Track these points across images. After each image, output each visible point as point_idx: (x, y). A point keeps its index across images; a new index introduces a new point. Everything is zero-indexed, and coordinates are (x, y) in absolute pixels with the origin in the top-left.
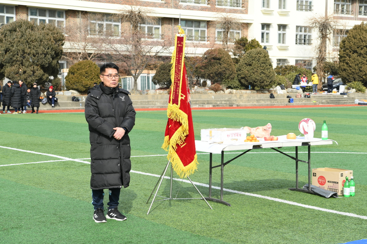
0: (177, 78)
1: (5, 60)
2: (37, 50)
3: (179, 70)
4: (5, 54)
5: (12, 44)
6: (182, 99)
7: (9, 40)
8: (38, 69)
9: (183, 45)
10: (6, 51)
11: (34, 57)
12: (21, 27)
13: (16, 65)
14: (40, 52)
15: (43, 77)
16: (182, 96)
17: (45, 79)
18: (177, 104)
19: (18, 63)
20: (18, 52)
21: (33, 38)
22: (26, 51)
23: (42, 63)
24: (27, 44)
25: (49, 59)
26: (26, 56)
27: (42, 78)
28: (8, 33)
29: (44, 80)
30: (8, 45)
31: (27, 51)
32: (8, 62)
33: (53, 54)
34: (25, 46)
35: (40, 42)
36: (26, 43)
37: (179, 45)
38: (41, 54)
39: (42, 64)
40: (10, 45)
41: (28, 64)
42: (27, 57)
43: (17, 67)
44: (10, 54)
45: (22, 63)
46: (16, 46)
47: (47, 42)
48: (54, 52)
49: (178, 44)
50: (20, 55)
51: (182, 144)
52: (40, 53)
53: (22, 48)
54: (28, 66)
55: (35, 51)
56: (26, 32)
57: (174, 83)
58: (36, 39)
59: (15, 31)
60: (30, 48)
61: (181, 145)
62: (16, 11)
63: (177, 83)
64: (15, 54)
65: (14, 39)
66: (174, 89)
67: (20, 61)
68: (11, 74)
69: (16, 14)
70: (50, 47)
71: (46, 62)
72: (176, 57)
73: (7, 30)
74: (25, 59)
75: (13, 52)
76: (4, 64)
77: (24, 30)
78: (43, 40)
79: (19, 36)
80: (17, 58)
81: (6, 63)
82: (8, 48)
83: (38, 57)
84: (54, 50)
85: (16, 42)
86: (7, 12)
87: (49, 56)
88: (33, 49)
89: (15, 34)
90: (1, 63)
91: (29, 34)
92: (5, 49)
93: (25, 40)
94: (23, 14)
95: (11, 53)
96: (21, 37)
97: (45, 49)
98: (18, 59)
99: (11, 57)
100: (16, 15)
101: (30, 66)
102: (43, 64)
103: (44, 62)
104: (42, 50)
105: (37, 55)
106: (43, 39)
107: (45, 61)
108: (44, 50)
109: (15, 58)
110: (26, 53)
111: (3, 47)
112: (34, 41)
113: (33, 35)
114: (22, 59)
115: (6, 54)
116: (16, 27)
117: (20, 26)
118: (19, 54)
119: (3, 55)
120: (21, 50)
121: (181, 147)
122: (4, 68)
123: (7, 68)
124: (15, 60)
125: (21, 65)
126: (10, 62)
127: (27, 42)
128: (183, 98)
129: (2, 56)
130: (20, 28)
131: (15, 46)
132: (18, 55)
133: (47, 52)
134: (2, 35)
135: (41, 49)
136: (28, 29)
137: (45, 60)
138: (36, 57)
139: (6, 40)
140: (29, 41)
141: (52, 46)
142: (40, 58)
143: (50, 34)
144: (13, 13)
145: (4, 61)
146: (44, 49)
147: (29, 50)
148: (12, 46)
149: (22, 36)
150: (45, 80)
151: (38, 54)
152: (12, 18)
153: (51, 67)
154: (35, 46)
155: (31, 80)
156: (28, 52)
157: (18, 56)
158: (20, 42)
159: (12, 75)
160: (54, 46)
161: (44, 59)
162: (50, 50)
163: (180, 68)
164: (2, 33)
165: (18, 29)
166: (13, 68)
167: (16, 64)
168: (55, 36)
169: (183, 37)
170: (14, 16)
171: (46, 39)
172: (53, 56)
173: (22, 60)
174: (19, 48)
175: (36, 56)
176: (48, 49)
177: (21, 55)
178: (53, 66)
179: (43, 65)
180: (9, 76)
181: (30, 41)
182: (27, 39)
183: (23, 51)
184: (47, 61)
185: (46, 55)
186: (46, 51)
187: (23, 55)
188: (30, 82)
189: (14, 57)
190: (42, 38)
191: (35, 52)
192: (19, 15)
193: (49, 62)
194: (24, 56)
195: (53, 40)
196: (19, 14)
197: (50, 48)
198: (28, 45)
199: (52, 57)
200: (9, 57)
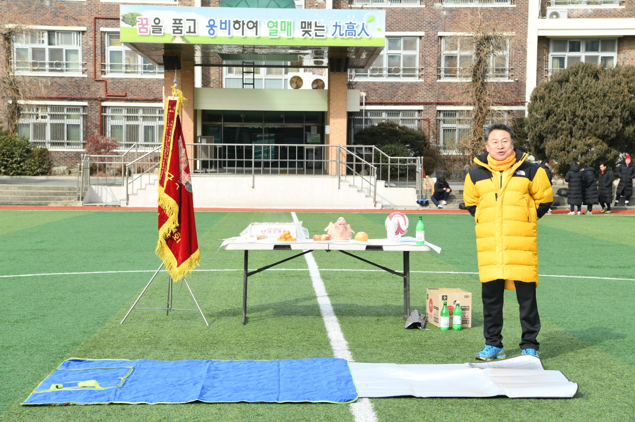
0: (166, 153)
1: (545, 129)
2: (596, 110)
3: (168, 142)
4: (545, 119)
5: (559, 102)
6: (169, 180)
7: (554, 96)
8: (598, 142)
9: (175, 110)
10: (548, 114)
11: (591, 123)
12: (578, 74)
13: (561, 137)
14: (601, 114)
15: (608, 155)
16: (169, 176)
17: (612, 158)
18: (163, 186)
19: (565, 133)
20: (565, 116)
21: (591, 92)
22: (577, 114)
23: (604, 132)
24: (582, 102)
25: (617, 124)
26: (578, 121)
27: (606, 156)
28: (556, 85)
29: (609, 159)
30: (552, 105)
31: (579, 113)
32: (550, 132)
33: (626, 116)
34: (578, 105)
35: (602, 98)
36: (579, 100)
37: (171, 111)
38: (602, 118)
39: (604, 134)
40: (555, 105)
41: (581, 134)
42: (580, 123)
43: (562, 139)
44: (553, 119)
45: (571, 133)
46: (563, 106)
47: (616, 96)
48: (627, 113)
49: (169, 109)
50: (568, 120)
51: (177, 238)
52: (600, 116)
53: (572, 108)
54: (580, 137)
55: (593, 112)
56: (583, 81)
57: (163, 159)
58: (596, 92)
59: (567, 81)
60: (585, 108)
61: (177, 240)
62: (619, 47)
63: (166, 160)
64: (560, 118)
65: (562, 94)
66: (162, 167)
67: (568, 130)
68: (554, 150)
69: (618, 50)
70: (621, 105)
71: (612, 130)
72: (167, 126)
73: (556, 81)
74: (576, 126)
75: (558, 115)
76: (544, 135)
77: (579, 79)
78: (608, 94)
79: (570, 90)
80: (563, 125)
81: (547, 133)
82: (552, 110)
83: (597, 122)
84: (628, 110)
85: (563, 100)
86: (603, 50)
87: (617, 120)
88: (590, 109)
89: (565, 87)
90: (540, 134)
91: (586, 85)
92: (547, 112)
93: (578, 95)
94: (630, 50)
95: (555, 118)
96: (572, 92)
97: (611, 108)
98: (565, 126)
99: (554, 124)
100: (618, 53)
101: (584, 138)
102: (606, 133)
103: (607, 130)
104: (604, 111)
105: (595, 119)
106: (609, 92)
107: (609, 129)
108: (608, 111)
109: (559, 126)
110: (578, 116)
111: (543, 108)
112: (592, 95)
113: (593, 86)
114: (572, 126)
115: (547, 119)
116: (569, 76)
117: (576, 74)
118: (567, 118)
119: (542, 121)
120: (570, 112)
121: (177, 242)
122: (544, 141)
123: (549, 141)
124: (560, 128)
125: (569, 136)
126: (553, 132)
127: (582, 98)
128: (171, 179)
129: (540, 123)
130: (576, 76)
131: (561, 106)
132: (565, 120)
133: (613, 113)
134: (545, 89)
135: (603, 109)
136: (587, 78)
137: (610, 126)
138: (594, 122)
139: (550, 97)
140: (585, 96)
141: (624, 103)
142: (602, 124)
143: (623, 84)
144: (613, 50)
145: (544, 131)
146: (608, 108)
147: (584, 111)
148: (558, 106)
149: (576, 88)
150: (611, 160)
151: (598, 117)
152: (612, 58)
153: (623, 139)
154: (593, 105)
155: (585, 160)
156: (582, 115)
157: (566, 122)
158: (570, 99)
159: (554, 152)
160: (627, 103)
161: (607, 125)
162: (619, 110)
163: (169, 141)
164: (546, 86)
165: (571, 79)
166: (558, 141)
167: (561, 135)
168: (632, 85)
169: (176, 101)
170: (614, 54)
171: (614, 92)
172: (627, 118)
173: (571, 129)
174: (566, 109)
175: (593, 120)
176: (617, 107)
177: (570, 119)
178: (627, 135)
179: (607, 136)
180: (551, 154)
181: (587, 97)
182: (582, 94)
183: (574, 114)
184: (613, 128)
185: (610, 118)
186: (611, 111)
187: (573, 120)
188: (584, 164)
189: (558, 123)
190: (606, 90)
191: (592, 115)
192: (624, 53)
193: (617, 129)
194: (575, 122)
195: (627, 93)
196: (624, 51)
197: (620, 107)
198: (584, 102)
199: (624, 120)
200: (551, 124)
